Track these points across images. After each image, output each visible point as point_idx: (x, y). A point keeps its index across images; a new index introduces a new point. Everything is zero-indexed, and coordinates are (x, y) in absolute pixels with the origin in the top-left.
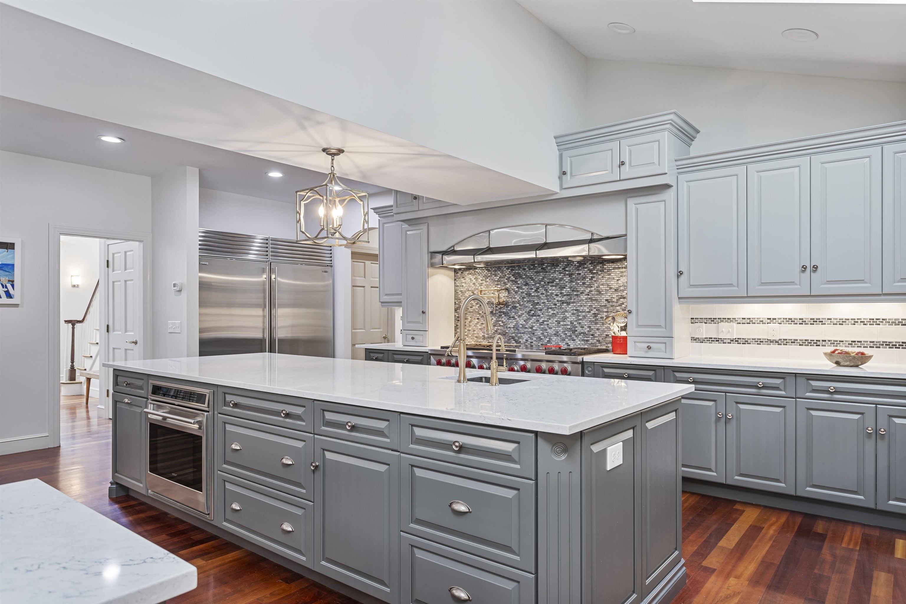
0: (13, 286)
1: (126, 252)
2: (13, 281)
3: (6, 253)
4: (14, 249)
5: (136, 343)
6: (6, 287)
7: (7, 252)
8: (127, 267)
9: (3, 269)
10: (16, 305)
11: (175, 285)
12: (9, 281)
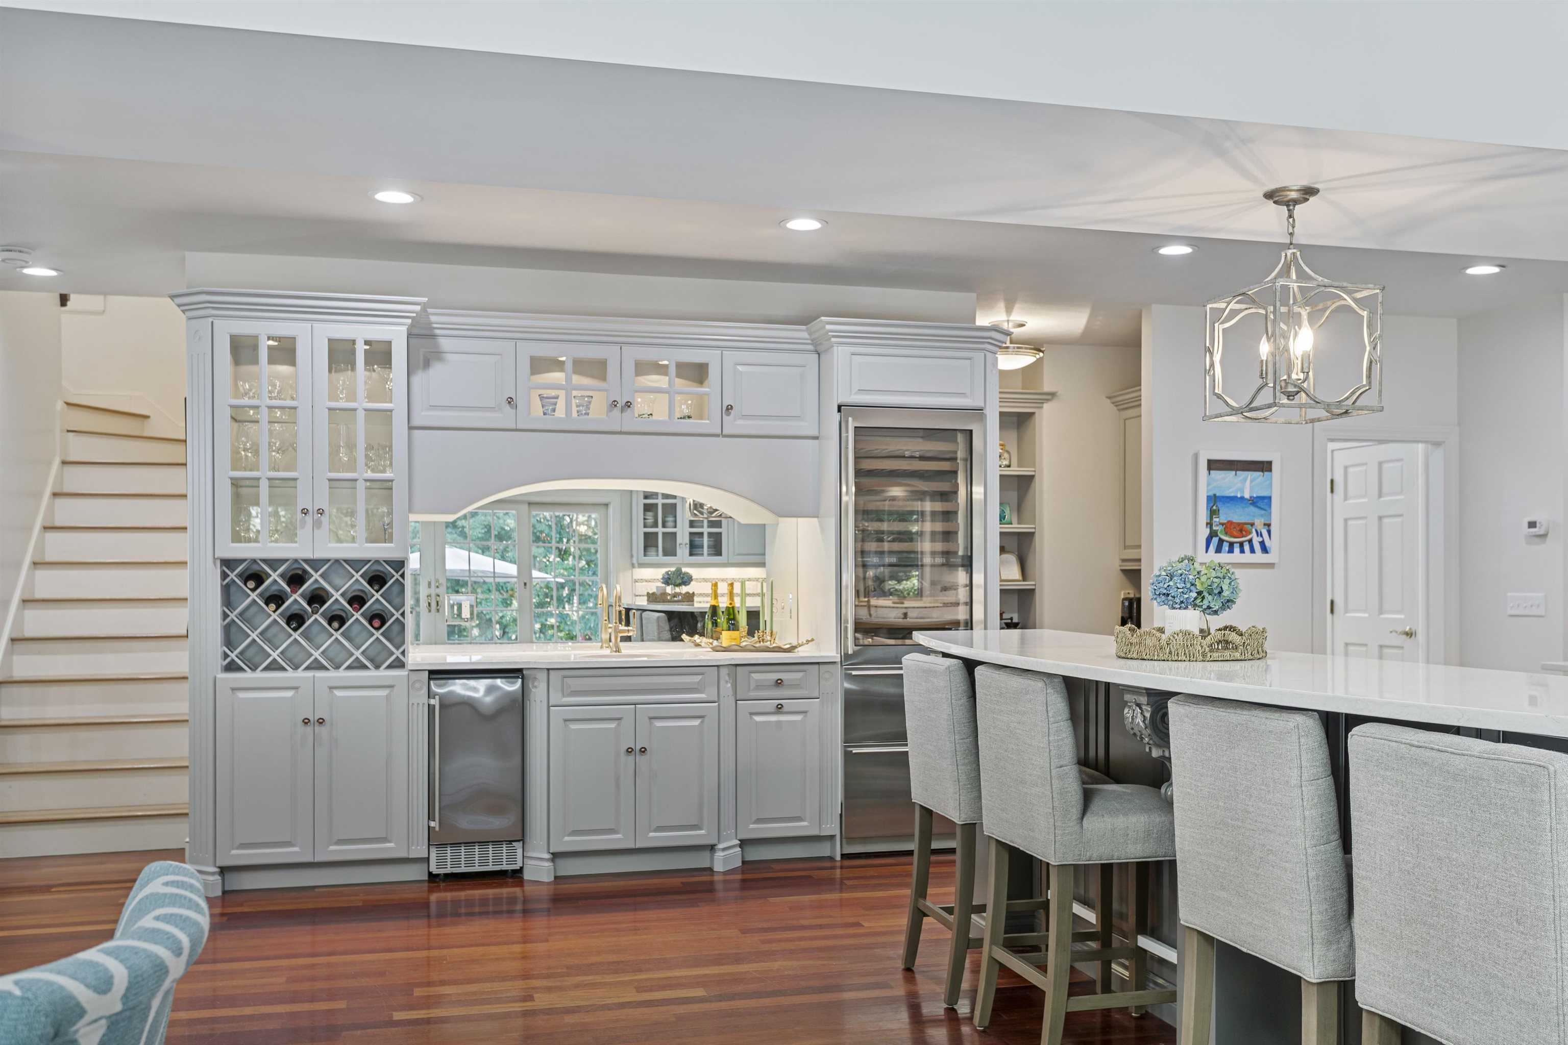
0: (1269, 532)
1: (1380, 464)
2: (1269, 525)
3: (1261, 478)
4: (1270, 470)
5: (1409, 634)
6: (1261, 536)
7: (1263, 476)
8: (1384, 490)
9: (1258, 504)
10: (1271, 565)
11: (1532, 525)
12: (1265, 525)
